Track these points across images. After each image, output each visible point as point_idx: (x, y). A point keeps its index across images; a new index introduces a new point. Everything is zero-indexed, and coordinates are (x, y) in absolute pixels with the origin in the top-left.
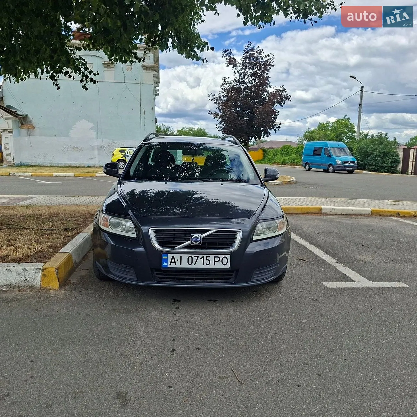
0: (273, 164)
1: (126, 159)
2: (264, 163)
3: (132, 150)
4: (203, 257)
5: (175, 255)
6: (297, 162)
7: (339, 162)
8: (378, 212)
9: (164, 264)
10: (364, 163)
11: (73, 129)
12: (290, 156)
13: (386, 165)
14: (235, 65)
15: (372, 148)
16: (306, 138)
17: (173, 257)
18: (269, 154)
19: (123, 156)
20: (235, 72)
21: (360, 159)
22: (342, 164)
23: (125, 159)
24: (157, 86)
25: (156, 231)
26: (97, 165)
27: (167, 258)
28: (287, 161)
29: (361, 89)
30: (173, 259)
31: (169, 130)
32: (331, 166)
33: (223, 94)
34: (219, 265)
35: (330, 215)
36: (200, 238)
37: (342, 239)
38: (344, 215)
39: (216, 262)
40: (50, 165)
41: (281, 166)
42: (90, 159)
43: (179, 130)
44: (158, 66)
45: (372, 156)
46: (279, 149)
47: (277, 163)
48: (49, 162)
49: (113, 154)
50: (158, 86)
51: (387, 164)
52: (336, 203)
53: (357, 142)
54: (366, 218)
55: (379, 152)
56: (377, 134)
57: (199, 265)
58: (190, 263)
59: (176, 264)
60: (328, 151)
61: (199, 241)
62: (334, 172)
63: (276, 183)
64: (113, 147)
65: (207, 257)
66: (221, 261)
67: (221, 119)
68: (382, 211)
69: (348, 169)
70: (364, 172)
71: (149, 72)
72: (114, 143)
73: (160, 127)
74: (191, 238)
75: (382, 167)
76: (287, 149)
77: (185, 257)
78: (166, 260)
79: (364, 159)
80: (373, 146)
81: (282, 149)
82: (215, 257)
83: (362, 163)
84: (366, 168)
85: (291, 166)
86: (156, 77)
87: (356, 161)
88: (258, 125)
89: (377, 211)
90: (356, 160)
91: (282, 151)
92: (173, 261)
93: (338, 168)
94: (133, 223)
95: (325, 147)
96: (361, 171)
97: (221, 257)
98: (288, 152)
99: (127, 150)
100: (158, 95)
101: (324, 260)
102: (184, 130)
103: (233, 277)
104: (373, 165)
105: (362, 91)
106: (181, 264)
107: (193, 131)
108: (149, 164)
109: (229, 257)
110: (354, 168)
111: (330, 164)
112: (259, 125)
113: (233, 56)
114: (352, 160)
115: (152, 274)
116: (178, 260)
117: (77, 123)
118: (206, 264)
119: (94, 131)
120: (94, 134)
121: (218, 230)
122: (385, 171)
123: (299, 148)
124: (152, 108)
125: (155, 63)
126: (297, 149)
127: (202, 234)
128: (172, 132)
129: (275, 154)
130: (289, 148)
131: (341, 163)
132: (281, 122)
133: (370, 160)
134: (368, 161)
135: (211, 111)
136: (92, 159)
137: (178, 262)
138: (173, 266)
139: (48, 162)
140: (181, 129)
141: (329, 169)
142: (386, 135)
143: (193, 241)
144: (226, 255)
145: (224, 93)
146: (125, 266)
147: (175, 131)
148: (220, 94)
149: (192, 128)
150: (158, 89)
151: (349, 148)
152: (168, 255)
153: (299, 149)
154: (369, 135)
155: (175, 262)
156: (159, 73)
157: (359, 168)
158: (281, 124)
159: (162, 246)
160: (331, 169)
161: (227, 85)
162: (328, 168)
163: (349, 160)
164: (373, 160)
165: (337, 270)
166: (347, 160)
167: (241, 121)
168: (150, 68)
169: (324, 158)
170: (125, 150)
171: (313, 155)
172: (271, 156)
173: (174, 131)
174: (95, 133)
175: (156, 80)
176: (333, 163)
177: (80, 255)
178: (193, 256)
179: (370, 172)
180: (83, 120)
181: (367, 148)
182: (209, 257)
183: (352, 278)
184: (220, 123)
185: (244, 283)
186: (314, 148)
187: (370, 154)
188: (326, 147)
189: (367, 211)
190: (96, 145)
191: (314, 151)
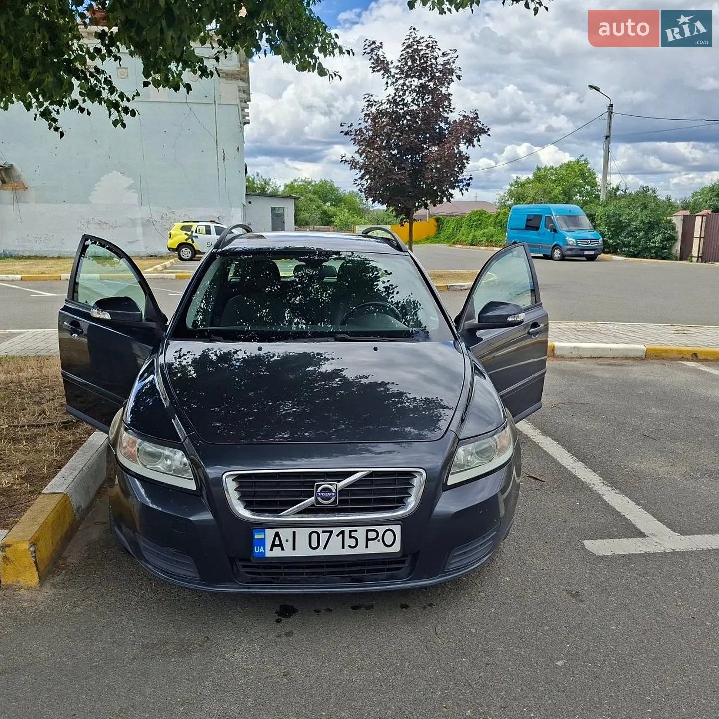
0: (454, 243)
1: (193, 242)
2: (439, 243)
3: (204, 227)
4: (342, 532)
5: (280, 531)
6: (496, 241)
7: (571, 240)
8: (659, 352)
9: (257, 550)
10: (614, 242)
11: (96, 188)
12: (485, 230)
13: (652, 245)
14: (387, 71)
15: (629, 214)
16: (512, 197)
17: (277, 534)
18: (447, 226)
19: (187, 237)
20: (387, 83)
21: (608, 234)
22: (577, 245)
23: (191, 243)
24: (245, 108)
25: (238, 478)
26: (142, 254)
27: (263, 537)
28: (479, 238)
29: (609, 109)
30: (277, 538)
31: (269, 185)
32: (557, 249)
33: (367, 125)
34: (377, 548)
35: (571, 358)
36: (334, 491)
37: (603, 420)
38: (595, 357)
39: (369, 542)
40: (57, 255)
41: (470, 248)
42: (129, 242)
43: (287, 184)
44: (246, 72)
45: (629, 229)
46: (465, 217)
47: (461, 243)
48: (56, 249)
49: (170, 235)
50: (248, 108)
51: (654, 242)
52: (578, 333)
53: (602, 204)
54: (635, 363)
55: (642, 221)
56: (638, 190)
57: (335, 548)
58: (314, 545)
59: (283, 549)
60: (552, 221)
61: (333, 498)
62: (563, 258)
63: (464, 286)
64: (170, 221)
65: (350, 532)
66: (380, 538)
67: (363, 172)
68: (666, 351)
69: (586, 253)
70: (615, 257)
71: (230, 82)
72: (170, 212)
73: (253, 180)
74: (316, 490)
75: (645, 248)
76: (478, 217)
77: (302, 534)
78: (262, 542)
79: (615, 235)
80: (630, 212)
81: (470, 217)
82: (368, 531)
83: (611, 241)
84: (618, 250)
85: (486, 248)
86: (244, 92)
87: (601, 239)
88: (430, 181)
89: (655, 350)
90: (601, 237)
91: (470, 221)
92: (277, 542)
93: (569, 252)
94: (187, 456)
95: (546, 215)
96: (609, 255)
97: (381, 529)
98: (480, 222)
99: (195, 225)
100: (248, 123)
101: (575, 477)
102: (296, 184)
103: (407, 565)
104: (630, 246)
105: (611, 113)
106: (294, 549)
107: (312, 186)
108: (230, 281)
109: (397, 529)
110: (597, 252)
111: (556, 245)
112: (432, 181)
113: (383, 54)
114: (594, 238)
115: (232, 567)
116: (287, 541)
117: (102, 178)
118: (350, 546)
119: (134, 192)
120: (134, 197)
121: (374, 472)
122: (652, 255)
123: (500, 214)
124: (238, 149)
125: (241, 66)
126: (497, 216)
127: (339, 482)
128: (274, 188)
129: (459, 226)
130: (482, 214)
131: (574, 243)
132: (471, 175)
133: (625, 237)
134: (623, 238)
135: (344, 156)
136: (132, 242)
137: (288, 546)
138: (277, 553)
139: (54, 249)
140: (292, 183)
141: (554, 253)
142: (654, 192)
143: (319, 498)
144: (392, 526)
145: (367, 122)
146: (173, 550)
147: (280, 186)
148: (360, 124)
149: (309, 180)
150: (248, 113)
151: (589, 216)
152: (266, 530)
153: (500, 217)
154: (621, 188)
155: (281, 545)
156: (249, 84)
157: (605, 250)
158: (471, 178)
159: (252, 510)
160: (557, 253)
161: (374, 107)
162: (553, 251)
163: (589, 237)
164: (631, 236)
165: (606, 503)
166: (584, 238)
167: (399, 174)
168: (232, 75)
169: (544, 234)
170: (192, 226)
171: (525, 229)
172: (450, 230)
173: (278, 186)
174: (137, 195)
175: (244, 96)
176: (561, 244)
177: (90, 490)
178: (319, 530)
179: (626, 257)
180: (115, 171)
181: (620, 216)
182: (356, 531)
183: (639, 526)
184: (362, 178)
185: (430, 576)
186: (526, 216)
187: (625, 226)
188: (549, 215)
189: (637, 350)
190: (140, 216)
191: (528, 220)
